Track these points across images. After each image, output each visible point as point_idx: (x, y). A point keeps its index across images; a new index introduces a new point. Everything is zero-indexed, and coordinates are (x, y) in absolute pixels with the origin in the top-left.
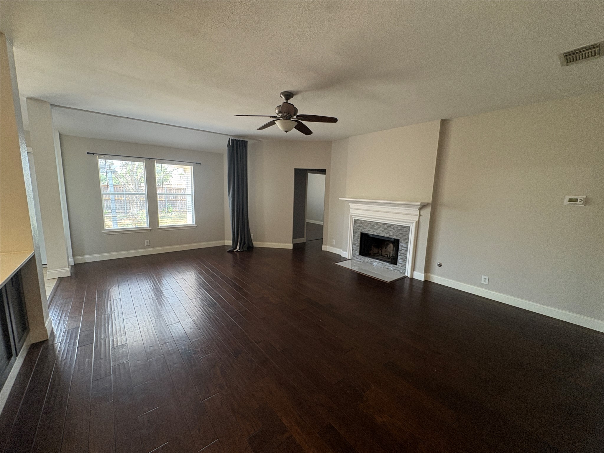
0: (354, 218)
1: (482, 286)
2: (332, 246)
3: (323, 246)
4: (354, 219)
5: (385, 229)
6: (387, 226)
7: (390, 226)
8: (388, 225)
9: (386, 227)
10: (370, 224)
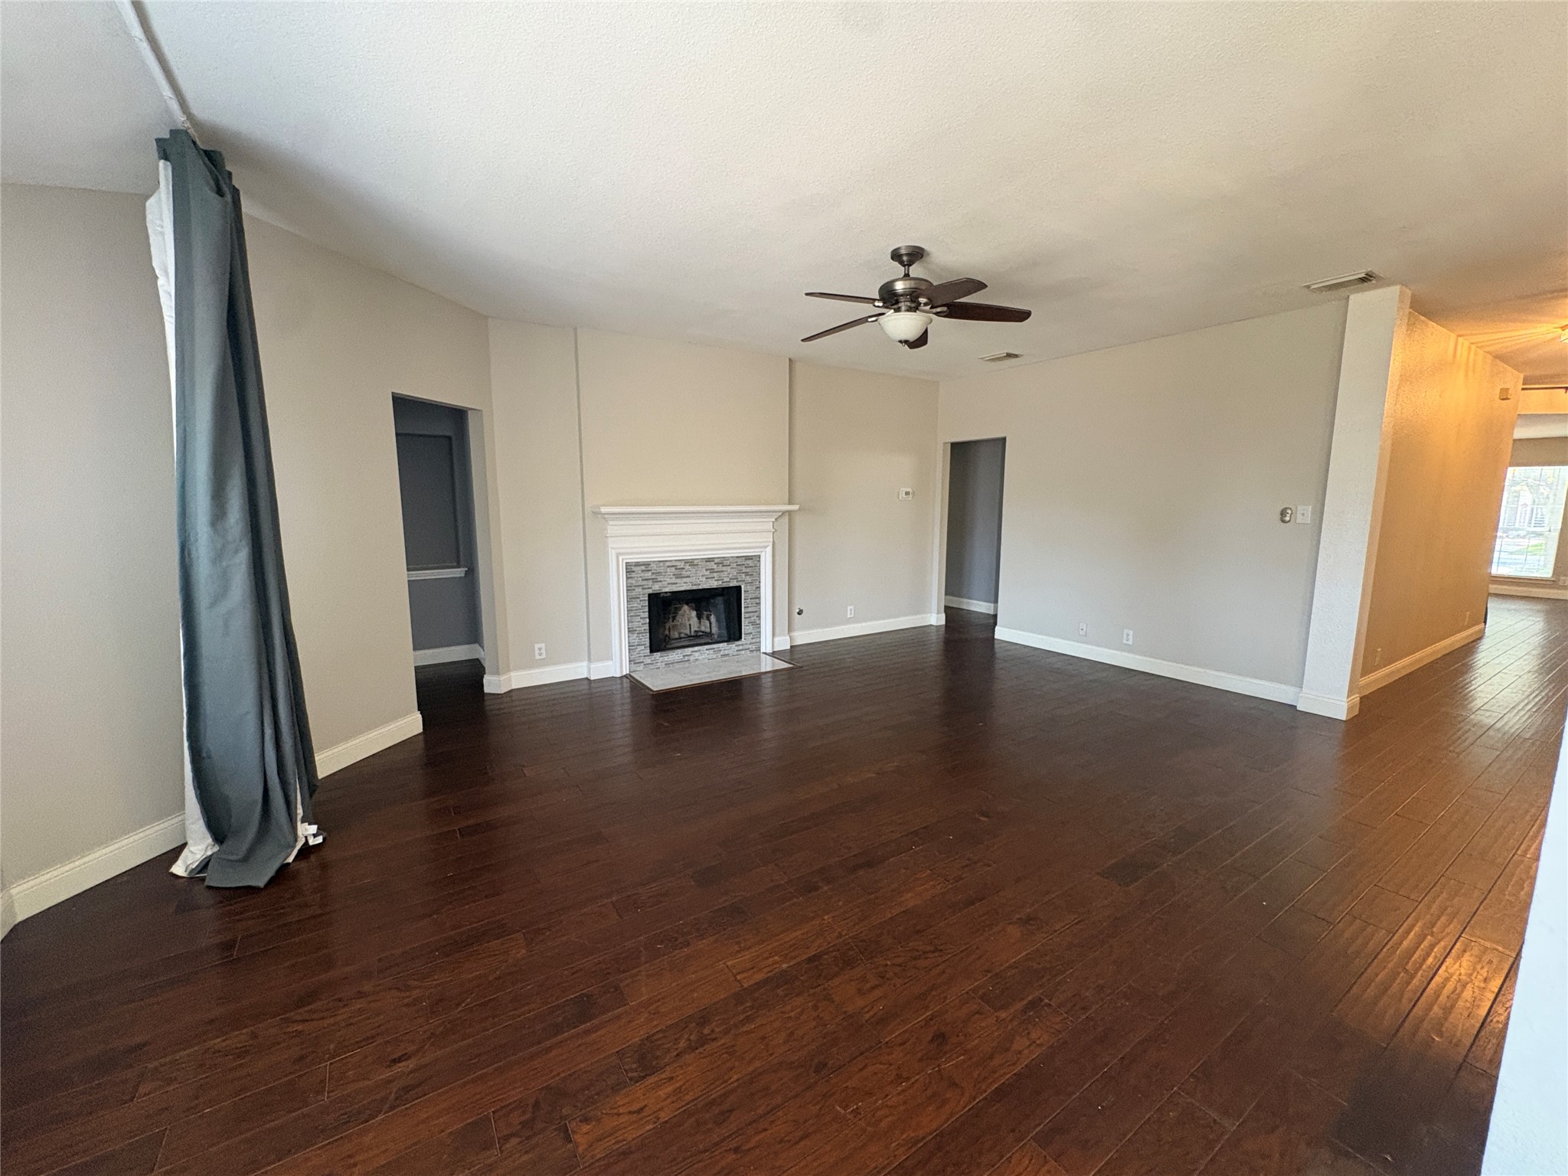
0: (625, 561)
1: (849, 621)
2: (532, 664)
3: (487, 679)
4: (626, 563)
5: (712, 571)
6: (715, 564)
7: (722, 562)
8: (716, 561)
9: (715, 566)
10: (673, 566)
